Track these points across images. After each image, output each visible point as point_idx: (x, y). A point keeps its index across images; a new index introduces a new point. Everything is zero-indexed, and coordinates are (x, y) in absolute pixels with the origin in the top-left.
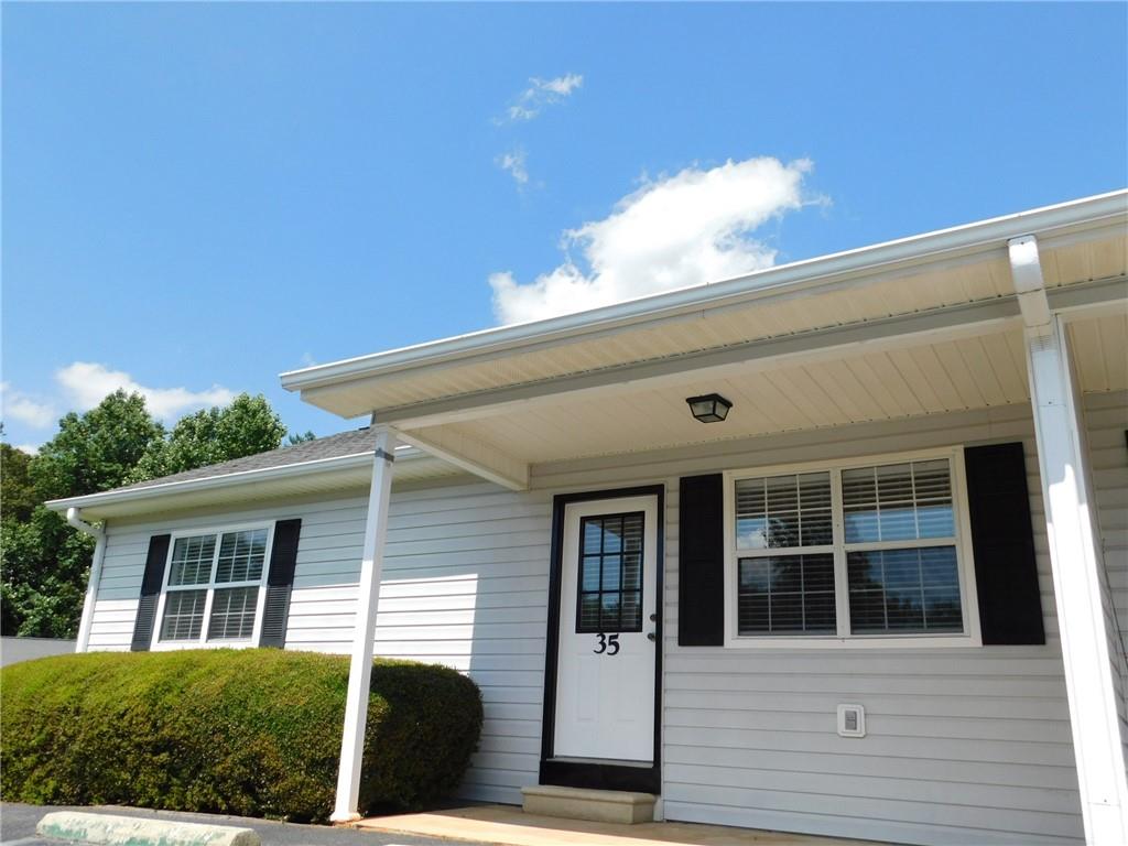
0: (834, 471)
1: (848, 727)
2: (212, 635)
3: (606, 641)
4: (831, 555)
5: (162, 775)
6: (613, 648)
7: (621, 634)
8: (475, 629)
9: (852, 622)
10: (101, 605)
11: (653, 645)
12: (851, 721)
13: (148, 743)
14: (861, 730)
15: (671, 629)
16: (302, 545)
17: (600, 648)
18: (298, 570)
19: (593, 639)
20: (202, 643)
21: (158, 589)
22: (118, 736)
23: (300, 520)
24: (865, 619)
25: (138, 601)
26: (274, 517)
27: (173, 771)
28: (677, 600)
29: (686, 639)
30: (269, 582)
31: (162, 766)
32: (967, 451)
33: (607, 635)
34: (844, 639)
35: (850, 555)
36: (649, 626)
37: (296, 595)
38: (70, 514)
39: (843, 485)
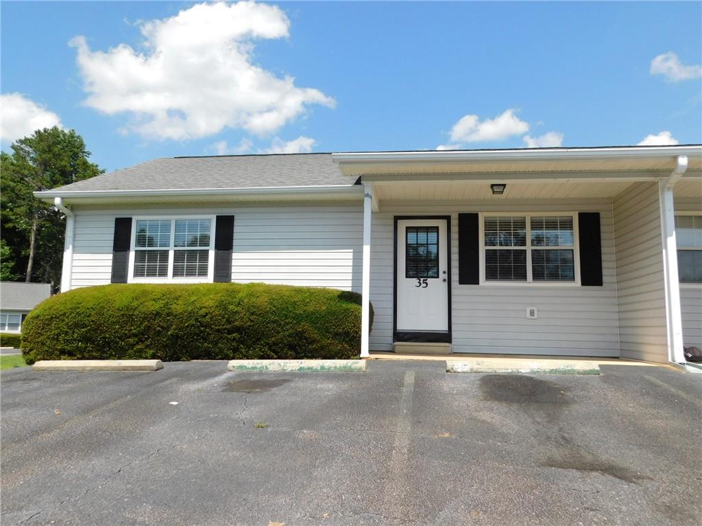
0: (528, 216)
1: (531, 315)
2: (175, 274)
3: (421, 282)
4: (525, 250)
5: (234, 344)
6: (425, 285)
7: (429, 279)
8: (353, 276)
9: (533, 276)
10: (77, 256)
11: (446, 284)
12: (532, 313)
13: (225, 329)
14: (536, 316)
15: (455, 277)
16: (236, 229)
17: (418, 284)
18: (235, 242)
19: (415, 281)
20: (170, 280)
21: (127, 248)
22: (203, 326)
23: (233, 217)
24: (538, 276)
25: (112, 255)
26: (215, 213)
27: (241, 342)
28: (458, 265)
29: (463, 281)
30: (216, 248)
31: (234, 339)
32: (579, 214)
33: (422, 279)
34: (530, 283)
35: (532, 250)
36: (443, 276)
37: (235, 256)
38: (57, 201)
39: (531, 223)
